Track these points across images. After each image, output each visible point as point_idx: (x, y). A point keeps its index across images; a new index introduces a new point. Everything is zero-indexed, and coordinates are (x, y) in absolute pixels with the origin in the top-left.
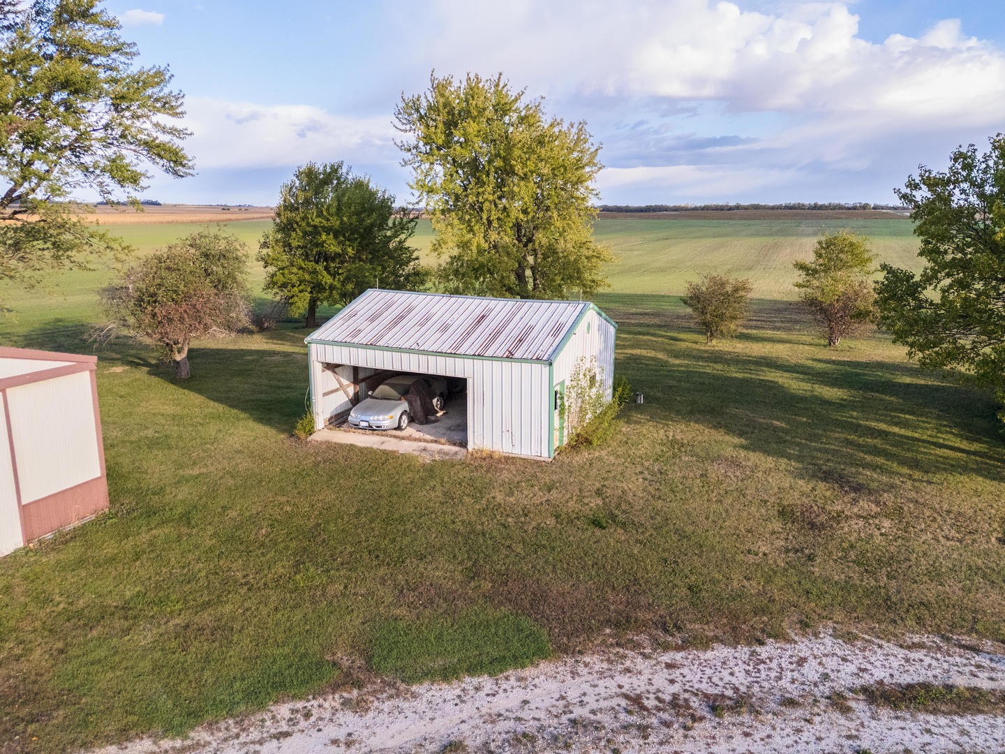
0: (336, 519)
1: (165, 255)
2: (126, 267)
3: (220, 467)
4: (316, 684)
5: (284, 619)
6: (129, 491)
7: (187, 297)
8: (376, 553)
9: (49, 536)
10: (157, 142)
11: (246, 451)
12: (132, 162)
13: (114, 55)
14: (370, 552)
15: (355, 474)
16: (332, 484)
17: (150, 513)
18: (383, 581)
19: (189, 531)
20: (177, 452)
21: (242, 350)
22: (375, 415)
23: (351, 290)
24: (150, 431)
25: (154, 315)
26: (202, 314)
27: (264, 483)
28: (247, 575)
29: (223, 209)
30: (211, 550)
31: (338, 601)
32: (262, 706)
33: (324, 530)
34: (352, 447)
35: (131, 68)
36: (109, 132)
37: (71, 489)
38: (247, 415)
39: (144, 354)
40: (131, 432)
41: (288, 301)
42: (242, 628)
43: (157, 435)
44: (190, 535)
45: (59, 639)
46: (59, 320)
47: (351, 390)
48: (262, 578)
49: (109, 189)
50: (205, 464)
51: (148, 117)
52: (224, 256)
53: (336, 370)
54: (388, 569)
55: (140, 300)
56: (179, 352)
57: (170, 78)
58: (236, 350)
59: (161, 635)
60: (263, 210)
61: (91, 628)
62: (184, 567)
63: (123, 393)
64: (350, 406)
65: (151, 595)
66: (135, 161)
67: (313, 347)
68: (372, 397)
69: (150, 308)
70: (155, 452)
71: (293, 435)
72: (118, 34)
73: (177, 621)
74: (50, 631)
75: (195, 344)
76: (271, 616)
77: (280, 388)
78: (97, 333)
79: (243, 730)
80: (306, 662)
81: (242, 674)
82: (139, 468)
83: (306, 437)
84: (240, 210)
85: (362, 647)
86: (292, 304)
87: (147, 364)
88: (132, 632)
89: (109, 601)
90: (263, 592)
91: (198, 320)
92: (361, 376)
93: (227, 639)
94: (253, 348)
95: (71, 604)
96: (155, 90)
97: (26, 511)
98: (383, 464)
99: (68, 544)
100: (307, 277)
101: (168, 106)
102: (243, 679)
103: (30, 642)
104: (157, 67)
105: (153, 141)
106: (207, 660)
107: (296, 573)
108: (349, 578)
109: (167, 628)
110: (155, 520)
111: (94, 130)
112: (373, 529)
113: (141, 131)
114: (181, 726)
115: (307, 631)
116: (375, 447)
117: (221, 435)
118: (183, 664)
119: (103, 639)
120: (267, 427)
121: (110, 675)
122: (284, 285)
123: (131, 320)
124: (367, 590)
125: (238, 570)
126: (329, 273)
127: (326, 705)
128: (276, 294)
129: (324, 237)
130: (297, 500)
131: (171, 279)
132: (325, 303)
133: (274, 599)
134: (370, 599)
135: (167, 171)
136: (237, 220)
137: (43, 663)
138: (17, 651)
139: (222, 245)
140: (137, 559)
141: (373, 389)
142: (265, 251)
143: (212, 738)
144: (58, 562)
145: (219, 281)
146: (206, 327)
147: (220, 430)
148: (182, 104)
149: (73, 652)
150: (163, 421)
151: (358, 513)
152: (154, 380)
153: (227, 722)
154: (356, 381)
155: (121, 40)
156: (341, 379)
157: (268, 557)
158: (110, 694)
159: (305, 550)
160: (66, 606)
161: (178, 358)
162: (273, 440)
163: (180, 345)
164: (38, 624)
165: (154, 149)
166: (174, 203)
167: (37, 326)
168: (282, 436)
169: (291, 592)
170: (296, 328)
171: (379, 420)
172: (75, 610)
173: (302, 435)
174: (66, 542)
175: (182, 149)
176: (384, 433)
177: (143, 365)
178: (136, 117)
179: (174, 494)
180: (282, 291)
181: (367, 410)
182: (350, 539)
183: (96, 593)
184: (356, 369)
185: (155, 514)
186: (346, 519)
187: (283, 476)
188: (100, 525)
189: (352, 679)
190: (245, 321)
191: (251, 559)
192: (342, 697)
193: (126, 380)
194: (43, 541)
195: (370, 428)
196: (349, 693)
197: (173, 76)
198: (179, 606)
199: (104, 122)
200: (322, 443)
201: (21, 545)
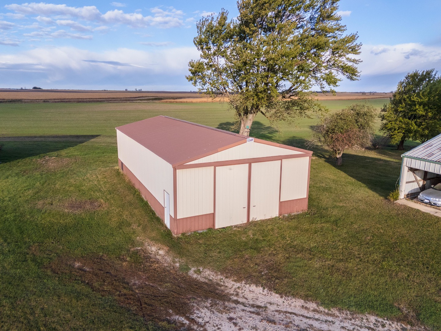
0: (406, 243)
1: (341, 113)
2: (325, 117)
3: (352, 205)
4: (389, 314)
5: (376, 279)
6: (314, 206)
7: (347, 131)
8: (427, 265)
9: (286, 215)
10: (347, 66)
11: (364, 200)
12: (335, 75)
13: (336, 32)
14: (423, 264)
15: (418, 224)
16: (406, 226)
17: (322, 217)
18: (430, 280)
19: (336, 228)
20: (334, 195)
21: (365, 156)
22: (434, 198)
23: (427, 134)
24: (324, 184)
25: (332, 138)
26: (351, 139)
27: (371, 217)
28: (360, 254)
29: (363, 94)
30: (345, 238)
31: (404, 281)
32: (362, 312)
33: (399, 246)
34: (418, 211)
35: (342, 36)
36: (329, 63)
37: (296, 200)
38: (365, 185)
39: (323, 153)
40: (317, 183)
41: (391, 137)
42: (356, 275)
43: (326, 186)
44: (337, 230)
45: (287, 253)
46: (294, 137)
47: (421, 183)
48: (366, 258)
49: (324, 86)
50: (345, 202)
51: (345, 56)
52: (366, 114)
53: (415, 172)
54: (433, 275)
55: (328, 131)
56: (339, 154)
57: (357, 38)
58: (362, 156)
59: (323, 266)
60: (381, 94)
61: (298, 253)
62: (333, 242)
63: (314, 168)
64: (419, 190)
65: (320, 249)
66: (336, 74)
67: (405, 159)
68: (433, 188)
69: (331, 135)
70: (325, 193)
71: (387, 199)
72: (340, 23)
73: (329, 262)
74: (285, 249)
75: (346, 152)
76: (369, 276)
77: (381, 176)
78: (310, 143)
79: (354, 318)
80: (384, 302)
81: (355, 295)
82: (319, 198)
83: (394, 201)
84: (371, 94)
85: (415, 307)
86: (392, 138)
87: (324, 157)
88: (312, 260)
89: (304, 246)
90: (366, 264)
91: (349, 142)
92: (428, 177)
93: (349, 277)
94: (370, 156)
95: (292, 242)
96: (350, 44)
97: (282, 204)
98: (435, 223)
99: (292, 220)
100: (404, 126)
101: (354, 50)
102: (355, 297)
103: (278, 251)
104: (353, 34)
105: (345, 65)
106: (340, 282)
107: (383, 261)
108: (410, 272)
109: (325, 264)
110: (323, 220)
111: (323, 63)
112: (426, 254)
113: (341, 62)
114: (328, 304)
115: (386, 289)
116: (432, 213)
117: (353, 192)
118: (330, 280)
119: (302, 259)
120: (374, 192)
121: (303, 273)
122: (390, 129)
123: (323, 139)
124: (420, 282)
125: (356, 251)
126: (416, 125)
127: (393, 325)
128: (384, 133)
129: (417, 107)
130: (386, 229)
131: (341, 123)
132: (411, 139)
133: (371, 269)
134: (421, 286)
135: (348, 78)
136: (369, 99)
137: (282, 260)
138: (274, 252)
139: (366, 109)
140: (316, 233)
141: (435, 184)
142: (383, 113)
143: (340, 315)
144: (289, 226)
145: (362, 125)
146: (353, 145)
147: (353, 190)
148: (360, 48)
149: (292, 260)
150: (329, 181)
151: (418, 243)
152: (327, 164)
153: (347, 312)
154: (425, 179)
155: (340, 25)
156: (417, 177)
157: (370, 249)
158: (303, 280)
159: (388, 252)
160: (290, 242)
161: (338, 156)
162: (377, 199)
163: (340, 151)
164: (281, 245)
165: (345, 69)
166: (342, 92)
167: (287, 138)
168: (381, 198)
169: (380, 269)
170: (392, 150)
171: (436, 201)
172: (293, 245)
173: (392, 200)
174: (292, 219)
175: (357, 68)
176: (437, 208)
177: (323, 158)
178: (340, 56)
179: (331, 212)
180: (388, 132)
181: (430, 194)
182: (413, 255)
183: (300, 241)
184: (426, 173)
185: (324, 217)
186: (411, 244)
187: (380, 216)
188: (304, 216)
189: (408, 320)
190: (369, 144)
191: (362, 248)
192: (401, 326)
193: (316, 163)
194: (284, 216)
195: (430, 203)
196: (406, 326)
197: (358, 36)
198: (330, 257)
199: (327, 59)
200: (401, 205)
201: (278, 216)
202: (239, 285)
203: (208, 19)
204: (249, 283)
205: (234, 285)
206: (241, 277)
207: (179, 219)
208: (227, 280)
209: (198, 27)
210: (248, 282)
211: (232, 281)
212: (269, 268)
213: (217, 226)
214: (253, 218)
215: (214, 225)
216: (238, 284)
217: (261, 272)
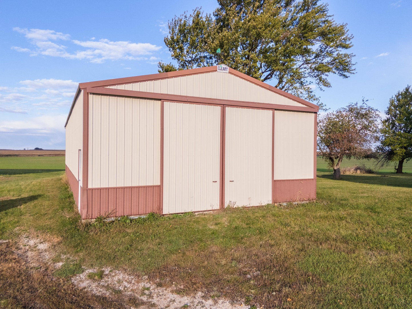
9: (284, 204)
61: (321, 243)
88: (356, 253)
89: (329, 234)
97: (276, 184)
103: (279, 240)
137: (289, 253)
138: (271, 242)
161: (336, 168)
172: (306, 233)
174: (294, 207)
179: (355, 201)
188: (313, 205)
201: (271, 203)
202: (186, 301)
203: (181, 18)
204: (212, 297)
205: (174, 301)
206: (195, 284)
207: (92, 189)
208: (160, 289)
209: (169, 27)
210: (212, 294)
211: (172, 292)
212: (262, 266)
213: (166, 210)
214: (230, 202)
215: (160, 208)
216: (186, 298)
217: (245, 274)
